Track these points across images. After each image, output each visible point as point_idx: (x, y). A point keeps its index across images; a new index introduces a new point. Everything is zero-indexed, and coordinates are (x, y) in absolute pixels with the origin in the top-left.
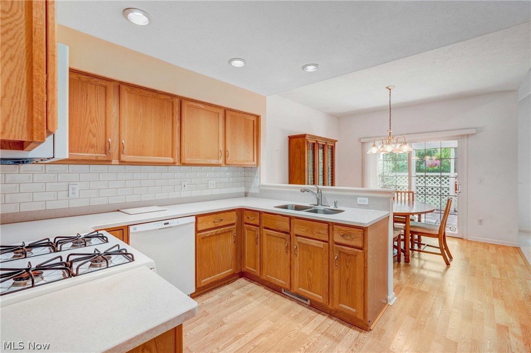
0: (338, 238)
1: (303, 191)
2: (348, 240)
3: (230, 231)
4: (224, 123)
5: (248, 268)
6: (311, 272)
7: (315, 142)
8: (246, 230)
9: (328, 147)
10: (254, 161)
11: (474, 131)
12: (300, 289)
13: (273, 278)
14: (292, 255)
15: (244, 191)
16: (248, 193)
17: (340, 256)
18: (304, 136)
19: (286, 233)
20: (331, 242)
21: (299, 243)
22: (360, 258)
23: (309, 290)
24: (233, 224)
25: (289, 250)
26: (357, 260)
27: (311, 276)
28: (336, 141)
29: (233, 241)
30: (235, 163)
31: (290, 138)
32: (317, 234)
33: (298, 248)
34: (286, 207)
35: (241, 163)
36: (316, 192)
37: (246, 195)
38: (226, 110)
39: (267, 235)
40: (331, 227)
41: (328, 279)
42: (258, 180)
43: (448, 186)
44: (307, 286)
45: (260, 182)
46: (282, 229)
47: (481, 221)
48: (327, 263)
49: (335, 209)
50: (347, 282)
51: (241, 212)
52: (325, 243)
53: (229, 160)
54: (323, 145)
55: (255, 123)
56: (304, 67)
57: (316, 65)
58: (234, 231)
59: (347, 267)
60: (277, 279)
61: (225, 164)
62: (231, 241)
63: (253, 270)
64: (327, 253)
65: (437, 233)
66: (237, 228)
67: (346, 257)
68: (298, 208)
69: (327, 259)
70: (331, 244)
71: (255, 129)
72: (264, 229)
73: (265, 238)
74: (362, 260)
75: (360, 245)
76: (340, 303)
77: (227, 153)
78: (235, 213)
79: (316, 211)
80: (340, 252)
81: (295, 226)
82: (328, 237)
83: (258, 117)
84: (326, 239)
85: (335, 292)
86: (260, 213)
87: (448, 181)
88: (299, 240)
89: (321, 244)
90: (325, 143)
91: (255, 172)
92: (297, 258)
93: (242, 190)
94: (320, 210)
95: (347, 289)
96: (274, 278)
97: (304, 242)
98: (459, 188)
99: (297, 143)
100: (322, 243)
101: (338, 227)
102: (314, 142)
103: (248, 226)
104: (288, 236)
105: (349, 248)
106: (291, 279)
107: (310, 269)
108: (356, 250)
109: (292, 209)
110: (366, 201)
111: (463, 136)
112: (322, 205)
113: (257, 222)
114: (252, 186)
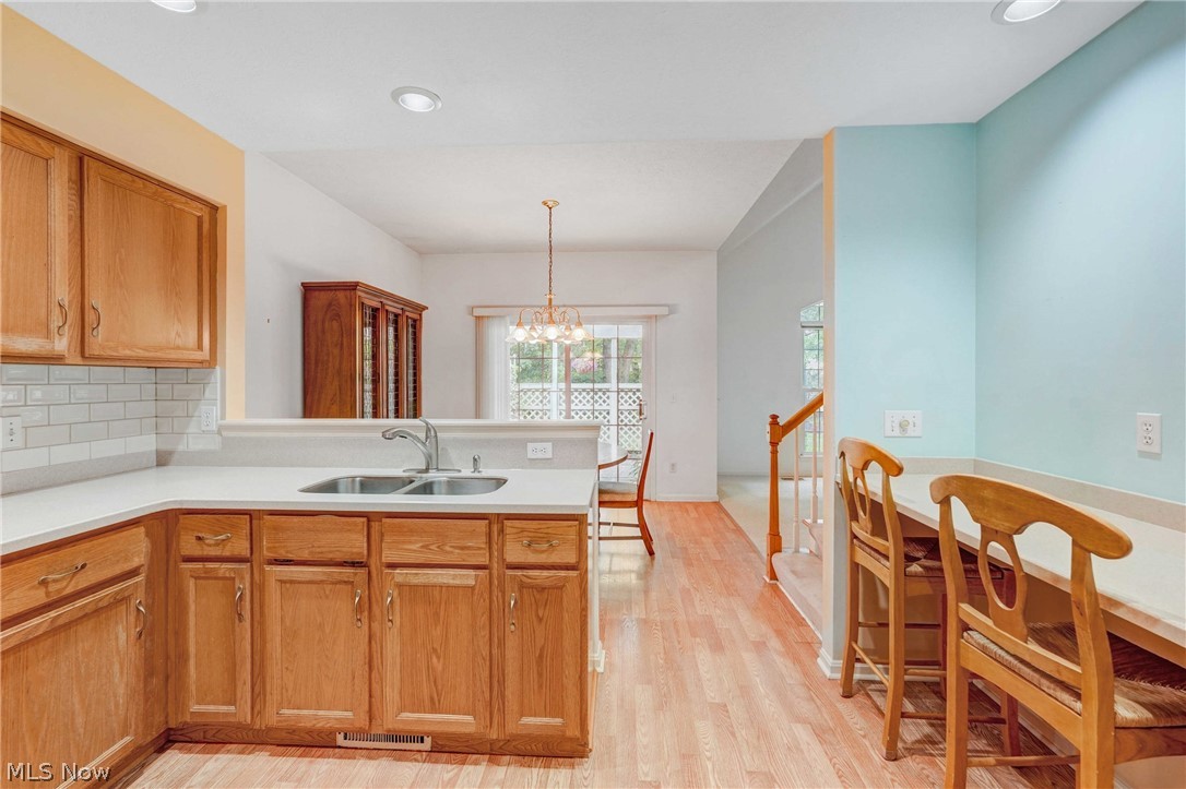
0: (515, 553)
1: (388, 435)
2: (543, 552)
3: (121, 600)
4: (76, 205)
5: (199, 708)
6: (438, 658)
7: (379, 306)
8: (192, 582)
9: (406, 321)
10: (200, 347)
11: (665, 311)
12: (406, 715)
13: (305, 712)
14: (376, 625)
15: (154, 448)
16: (170, 453)
17: (522, 597)
18: (353, 287)
19: (353, 564)
20: (496, 565)
21: (400, 586)
22: (572, 591)
23: (434, 711)
24: (133, 573)
25: (366, 613)
26: (565, 599)
27: (440, 668)
28: (425, 308)
29: (134, 632)
30: (128, 352)
31: (309, 290)
32: (457, 551)
33: (397, 601)
34: (331, 487)
35: (147, 354)
36: (422, 436)
37: (163, 460)
38: (83, 159)
39: (282, 582)
40: (495, 528)
41: (488, 663)
42: (216, 411)
43: (608, 408)
44: (427, 702)
45: (223, 416)
46: (339, 557)
47: (673, 465)
48: (487, 623)
49: (476, 475)
50: (541, 656)
51: (166, 524)
52: (480, 572)
53: (98, 341)
54: (396, 315)
55: (206, 226)
56: (397, 94)
57: (434, 97)
58: (140, 596)
59: (540, 620)
60: (321, 713)
61: (83, 355)
62: (123, 636)
63: (224, 708)
64: (486, 596)
65: (636, 498)
66: (149, 581)
67: (538, 596)
68: (368, 485)
69: (487, 613)
70: (495, 572)
71: (206, 245)
72: (267, 568)
73: (273, 594)
74: (577, 594)
75: (571, 559)
76: (522, 715)
77: (90, 317)
78: (142, 529)
79: (427, 489)
80: (522, 586)
81: (387, 539)
82: (488, 554)
83: (214, 209)
84: (484, 560)
85: (508, 693)
86: (251, 515)
87: (608, 398)
88: (399, 579)
89: (468, 578)
90: (400, 312)
91: (203, 383)
92: (395, 630)
93: (148, 444)
94: (440, 482)
95: (540, 675)
96: (312, 712)
97: (415, 581)
98: (645, 411)
99: (330, 305)
100: (472, 572)
101: (517, 523)
102: (376, 304)
103: (199, 565)
104: (362, 571)
105: (545, 573)
106: (370, 696)
107: (435, 650)
108: (563, 573)
109: (353, 492)
110: (546, 450)
111: (650, 317)
112: (438, 469)
113: (241, 546)
114: (190, 430)
